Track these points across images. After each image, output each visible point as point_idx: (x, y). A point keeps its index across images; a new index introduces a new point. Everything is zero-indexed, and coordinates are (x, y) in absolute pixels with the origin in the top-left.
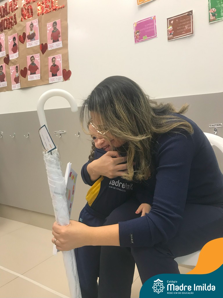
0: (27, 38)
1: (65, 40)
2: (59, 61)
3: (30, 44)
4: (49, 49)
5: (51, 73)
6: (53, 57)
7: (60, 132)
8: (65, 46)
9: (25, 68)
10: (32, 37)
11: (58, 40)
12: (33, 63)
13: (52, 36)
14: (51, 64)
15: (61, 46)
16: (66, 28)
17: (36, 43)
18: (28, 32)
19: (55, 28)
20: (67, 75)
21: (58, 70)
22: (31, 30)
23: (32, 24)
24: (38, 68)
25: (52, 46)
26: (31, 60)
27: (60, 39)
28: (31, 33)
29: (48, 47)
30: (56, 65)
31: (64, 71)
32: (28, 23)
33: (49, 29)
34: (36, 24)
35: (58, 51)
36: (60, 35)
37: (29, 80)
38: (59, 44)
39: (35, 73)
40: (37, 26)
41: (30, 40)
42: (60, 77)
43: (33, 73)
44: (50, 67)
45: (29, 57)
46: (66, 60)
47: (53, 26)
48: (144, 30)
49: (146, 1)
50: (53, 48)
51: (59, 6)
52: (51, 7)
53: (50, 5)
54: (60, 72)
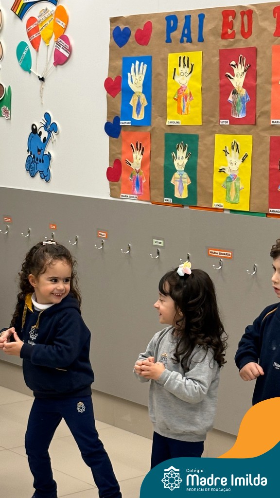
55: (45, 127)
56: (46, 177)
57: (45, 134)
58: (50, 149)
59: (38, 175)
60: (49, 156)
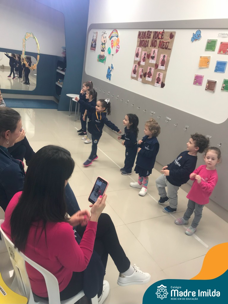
0: (150, 58)
1: (167, 67)
4: (159, 68)
5: (156, 81)
6: (159, 73)
7: (152, 112)
8: (166, 70)
9: (146, 73)
10: (153, 58)
11: (163, 66)
12: (150, 72)
13: (162, 62)
14: (157, 76)
15: (164, 69)
16: (168, 61)
18: (152, 55)
19: (164, 59)
20: (163, 85)
21: (160, 81)
22: (154, 54)
23: (154, 51)
24: (152, 75)
25: (160, 67)
26: (150, 70)
27: (165, 65)
28: (153, 55)
29: (159, 67)
30: (159, 78)
31: (162, 82)
32: (153, 49)
33: (161, 57)
34: (156, 52)
35: (163, 71)
36: (165, 63)
37: (146, 80)
38: (163, 68)
39: (150, 77)
40: (157, 53)
41: (151, 59)
42: (160, 85)
43: (149, 77)
44: (157, 77)
45: (149, 67)
46: (164, 78)
47: (163, 57)
48: (198, 80)
49: (202, 67)
50: (160, 69)
51: (169, 48)
52: (165, 46)
53: (165, 45)
54: (160, 82)
55: (111, 67)
56: (110, 79)
57: (111, 69)
58: (111, 73)
60: (111, 74)
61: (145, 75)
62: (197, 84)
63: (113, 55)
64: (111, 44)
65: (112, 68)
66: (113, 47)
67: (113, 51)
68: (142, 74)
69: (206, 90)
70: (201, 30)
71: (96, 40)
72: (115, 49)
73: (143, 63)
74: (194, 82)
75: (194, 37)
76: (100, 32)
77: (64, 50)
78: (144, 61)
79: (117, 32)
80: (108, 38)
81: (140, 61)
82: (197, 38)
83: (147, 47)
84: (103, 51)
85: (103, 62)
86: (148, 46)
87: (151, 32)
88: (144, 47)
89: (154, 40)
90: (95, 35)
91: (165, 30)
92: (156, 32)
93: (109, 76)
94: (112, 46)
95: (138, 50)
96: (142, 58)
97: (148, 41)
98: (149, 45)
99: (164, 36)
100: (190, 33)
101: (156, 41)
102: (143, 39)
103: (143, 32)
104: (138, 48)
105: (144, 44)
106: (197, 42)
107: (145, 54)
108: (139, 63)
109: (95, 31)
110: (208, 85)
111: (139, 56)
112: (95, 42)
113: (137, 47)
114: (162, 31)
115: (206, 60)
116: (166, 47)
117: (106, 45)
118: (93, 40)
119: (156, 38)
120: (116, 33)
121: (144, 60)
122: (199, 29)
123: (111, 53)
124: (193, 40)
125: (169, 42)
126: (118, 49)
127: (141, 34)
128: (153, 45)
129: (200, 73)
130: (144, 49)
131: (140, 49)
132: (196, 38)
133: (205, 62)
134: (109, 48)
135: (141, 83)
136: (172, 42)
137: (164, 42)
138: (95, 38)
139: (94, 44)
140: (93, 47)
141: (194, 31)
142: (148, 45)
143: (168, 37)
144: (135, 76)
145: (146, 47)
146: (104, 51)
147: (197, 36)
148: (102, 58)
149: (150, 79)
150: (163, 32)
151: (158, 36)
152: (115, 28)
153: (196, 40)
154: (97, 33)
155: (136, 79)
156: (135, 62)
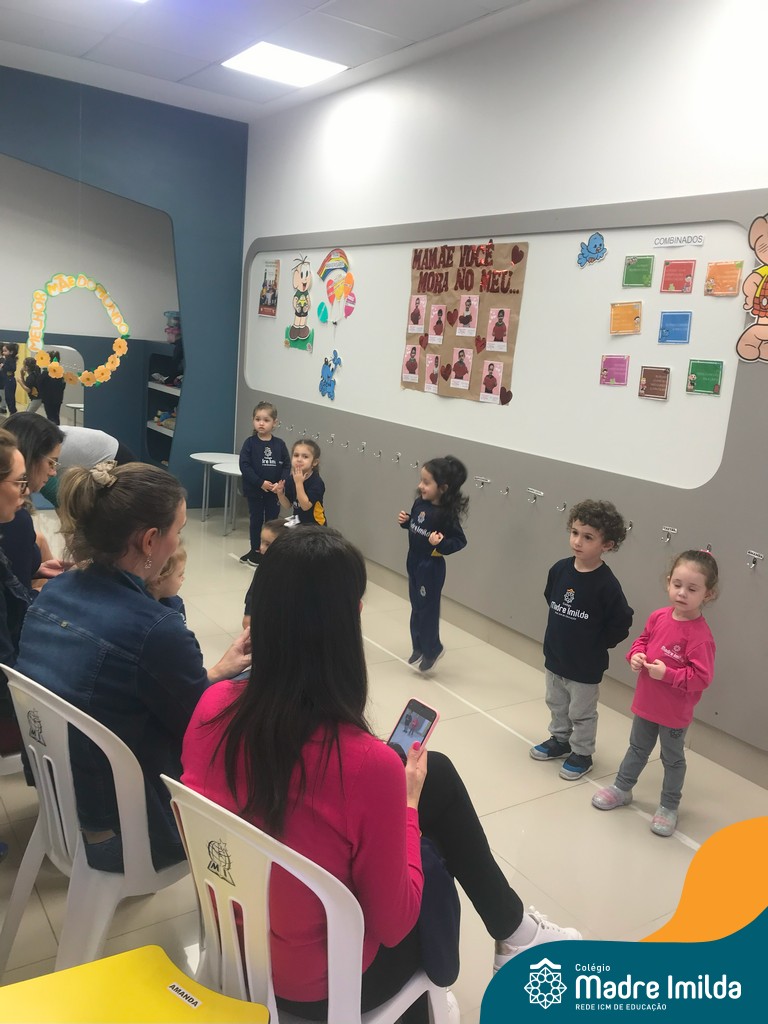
0: (458, 321)
1: (512, 343)
2: (498, 373)
3: (462, 331)
4: (488, 349)
5: (484, 387)
6: (490, 362)
7: (482, 479)
8: (511, 352)
9: (449, 366)
10: (466, 321)
11: (502, 341)
12: (461, 362)
13: (495, 330)
14: (486, 373)
15: (505, 350)
16: (515, 325)
17: (470, 332)
18: (462, 312)
19: (500, 320)
20: (506, 397)
21: (495, 385)
22: (467, 310)
23: (469, 301)
24: (467, 372)
25: (492, 346)
26: (460, 356)
27: (505, 338)
28: (467, 314)
29: (487, 345)
30: (493, 377)
31: (503, 389)
32: (464, 296)
34: (475, 303)
35: (500, 357)
36: (507, 333)
37: (452, 386)
38: (501, 347)
39: (461, 378)
41: (462, 325)
42: (496, 397)
43: (459, 377)
44: (484, 376)
46: (508, 374)
47: (499, 316)
48: (613, 371)
49: (621, 332)
50: (493, 350)
51: (512, 288)
52: (500, 285)
53: (500, 281)
54: (497, 389)
55: (334, 360)
56: (332, 397)
57: (333, 366)
58: (335, 377)
59: (327, 395)
60: (334, 382)
61: (446, 374)
62: (613, 381)
63: (335, 323)
64: (328, 292)
65: (337, 361)
66: (335, 301)
67: (336, 311)
68: (436, 370)
69: (640, 395)
70: (604, 235)
71: (276, 285)
72: (340, 305)
73: (435, 340)
74: (602, 378)
75: (586, 254)
76: (287, 261)
77: (173, 321)
78: (438, 333)
79: (343, 255)
80: (315, 277)
81: (426, 335)
82: (595, 256)
83: (444, 293)
84: (301, 313)
85: (303, 348)
86: (447, 290)
87: (453, 248)
88: (435, 292)
89: (464, 270)
90: (271, 270)
91: (496, 241)
92: (467, 249)
93: (327, 386)
94: (331, 299)
95: (417, 304)
96: (433, 323)
97: (447, 273)
98: (452, 285)
99: (493, 258)
100: (573, 244)
101: (471, 273)
102: (429, 271)
103: (427, 250)
104: (417, 297)
105: (433, 284)
106: (596, 264)
107: (440, 312)
108: (424, 341)
109: (272, 257)
110: (644, 381)
111: (422, 320)
112: (274, 291)
113: (413, 293)
114: (486, 242)
115: (630, 312)
116: (502, 287)
117: (311, 295)
118: (264, 285)
119: (469, 265)
120: (342, 260)
121: (439, 329)
122: (597, 232)
123: (331, 320)
124: (584, 260)
125: (511, 273)
126: (350, 305)
127: (420, 256)
128: (464, 284)
129: (617, 350)
130: (436, 298)
131: (423, 299)
132: (591, 254)
133: (626, 320)
134: (322, 304)
135: (436, 397)
136: (522, 271)
137: (494, 274)
138: (270, 278)
139: (269, 296)
140: (266, 305)
141: (585, 238)
142: (446, 286)
143: (506, 257)
144: (414, 378)
145: (440, 291)
146: (306, 314)
147: (594, 251)
148: (299, 337)
149: (463, 384)
150: (491, 246)
151: (475, 258)
152: (337, 245)
153: (592, 260)
154: (278, 262)
155: (419, 387)
156: (410, 337)
